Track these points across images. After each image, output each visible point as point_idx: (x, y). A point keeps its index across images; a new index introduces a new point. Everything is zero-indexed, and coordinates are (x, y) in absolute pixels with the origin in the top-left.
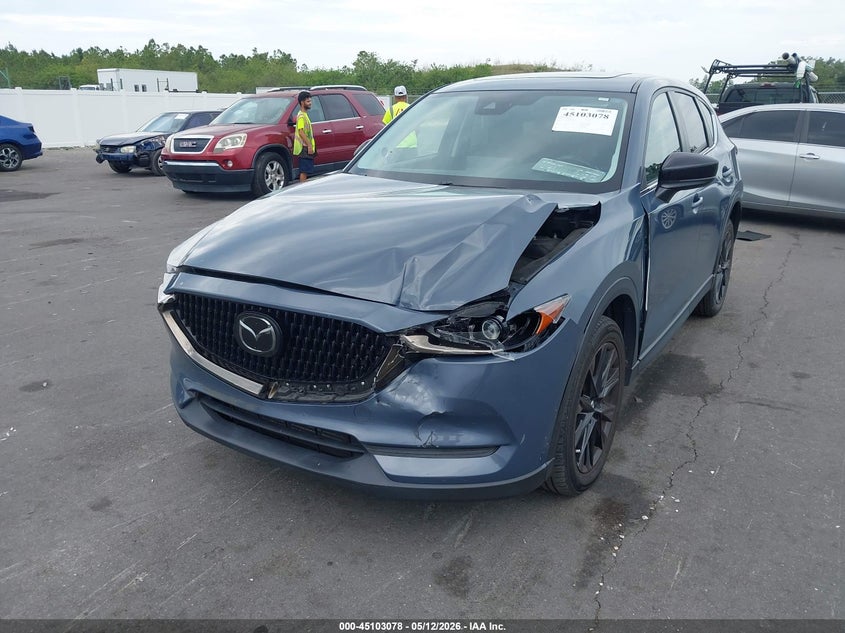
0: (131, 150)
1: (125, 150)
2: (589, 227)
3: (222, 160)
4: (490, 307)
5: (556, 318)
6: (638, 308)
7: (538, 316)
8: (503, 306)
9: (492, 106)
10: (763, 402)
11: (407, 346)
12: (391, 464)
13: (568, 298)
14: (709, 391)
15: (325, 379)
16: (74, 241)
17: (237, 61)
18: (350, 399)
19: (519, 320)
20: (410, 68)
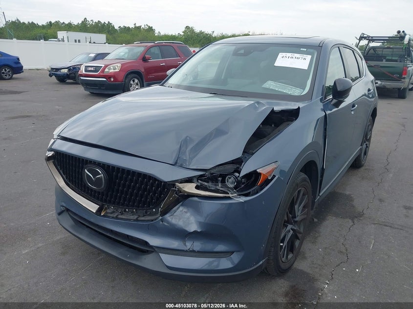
0: (66, 71)
1: (63, 71)
2: (292, 121)
3: (108, 77)
4: (232, 167)
5: (270, 175)
6: (319, 167)
7: (260, 174)
8: (239, 167)
9: (242, 51)
10: (387, 224)
11: (180, 190)
12: (169, 260)
13: (278, 164)
14: (356, 216)
15: (133, 206)
16: (28, 116)
17: (126, 30)
18: (147, 219)
19: (248, 176)
20: (210, 35)
